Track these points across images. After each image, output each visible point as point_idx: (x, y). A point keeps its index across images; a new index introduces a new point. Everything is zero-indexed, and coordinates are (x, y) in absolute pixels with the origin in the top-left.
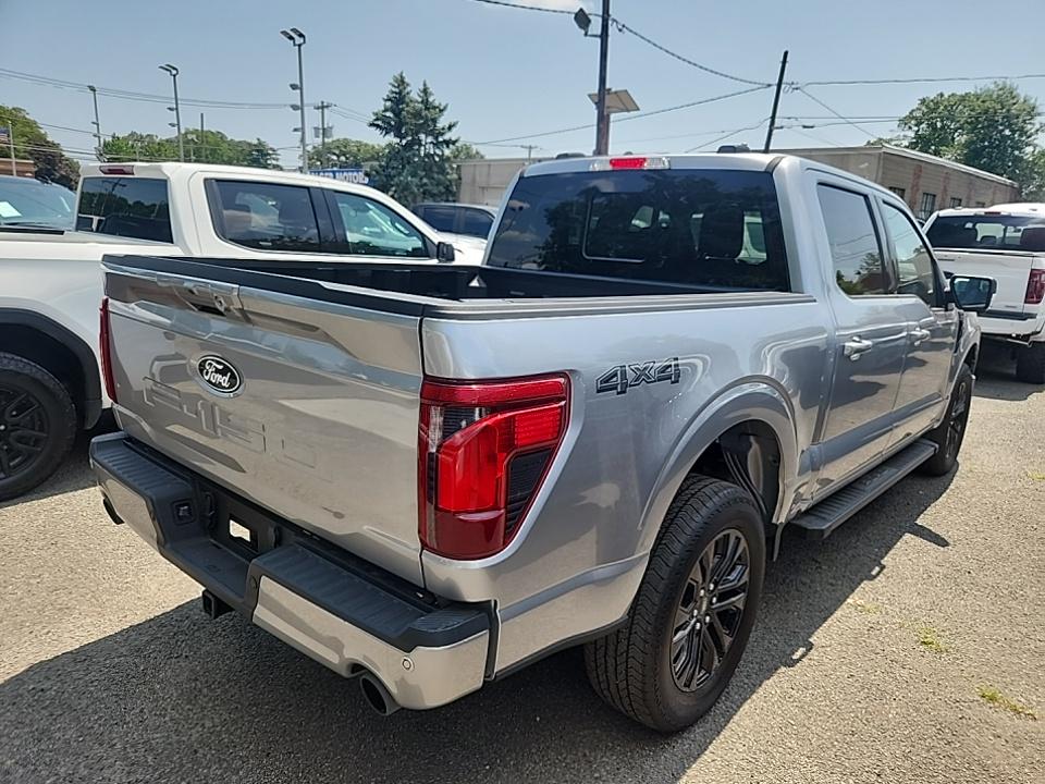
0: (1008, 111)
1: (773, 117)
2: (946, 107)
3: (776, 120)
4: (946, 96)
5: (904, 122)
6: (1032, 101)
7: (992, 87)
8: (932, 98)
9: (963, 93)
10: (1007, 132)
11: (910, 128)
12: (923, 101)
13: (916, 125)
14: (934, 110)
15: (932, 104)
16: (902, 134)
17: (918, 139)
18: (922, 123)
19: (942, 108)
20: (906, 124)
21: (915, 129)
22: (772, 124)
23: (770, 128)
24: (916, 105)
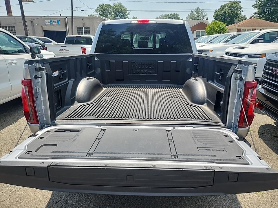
0: (121, 9)
2: (105, 7)
3: (73, 8)
4: (104, 4)
6: (125, 7)
7: (117, 3)
10: (122, 14)
11: (98, 12)
12: (99, 5)
13: (99, 11)
14: (102, 8)
15: (101, 6)
16: (96, 14)
17: (100, 15)
18: (100, 11)
19: (104, 7)
20: (96, 11)
21: (99, 12)
22: (72, 9)
23: (72, 10)
24: (98, 6)
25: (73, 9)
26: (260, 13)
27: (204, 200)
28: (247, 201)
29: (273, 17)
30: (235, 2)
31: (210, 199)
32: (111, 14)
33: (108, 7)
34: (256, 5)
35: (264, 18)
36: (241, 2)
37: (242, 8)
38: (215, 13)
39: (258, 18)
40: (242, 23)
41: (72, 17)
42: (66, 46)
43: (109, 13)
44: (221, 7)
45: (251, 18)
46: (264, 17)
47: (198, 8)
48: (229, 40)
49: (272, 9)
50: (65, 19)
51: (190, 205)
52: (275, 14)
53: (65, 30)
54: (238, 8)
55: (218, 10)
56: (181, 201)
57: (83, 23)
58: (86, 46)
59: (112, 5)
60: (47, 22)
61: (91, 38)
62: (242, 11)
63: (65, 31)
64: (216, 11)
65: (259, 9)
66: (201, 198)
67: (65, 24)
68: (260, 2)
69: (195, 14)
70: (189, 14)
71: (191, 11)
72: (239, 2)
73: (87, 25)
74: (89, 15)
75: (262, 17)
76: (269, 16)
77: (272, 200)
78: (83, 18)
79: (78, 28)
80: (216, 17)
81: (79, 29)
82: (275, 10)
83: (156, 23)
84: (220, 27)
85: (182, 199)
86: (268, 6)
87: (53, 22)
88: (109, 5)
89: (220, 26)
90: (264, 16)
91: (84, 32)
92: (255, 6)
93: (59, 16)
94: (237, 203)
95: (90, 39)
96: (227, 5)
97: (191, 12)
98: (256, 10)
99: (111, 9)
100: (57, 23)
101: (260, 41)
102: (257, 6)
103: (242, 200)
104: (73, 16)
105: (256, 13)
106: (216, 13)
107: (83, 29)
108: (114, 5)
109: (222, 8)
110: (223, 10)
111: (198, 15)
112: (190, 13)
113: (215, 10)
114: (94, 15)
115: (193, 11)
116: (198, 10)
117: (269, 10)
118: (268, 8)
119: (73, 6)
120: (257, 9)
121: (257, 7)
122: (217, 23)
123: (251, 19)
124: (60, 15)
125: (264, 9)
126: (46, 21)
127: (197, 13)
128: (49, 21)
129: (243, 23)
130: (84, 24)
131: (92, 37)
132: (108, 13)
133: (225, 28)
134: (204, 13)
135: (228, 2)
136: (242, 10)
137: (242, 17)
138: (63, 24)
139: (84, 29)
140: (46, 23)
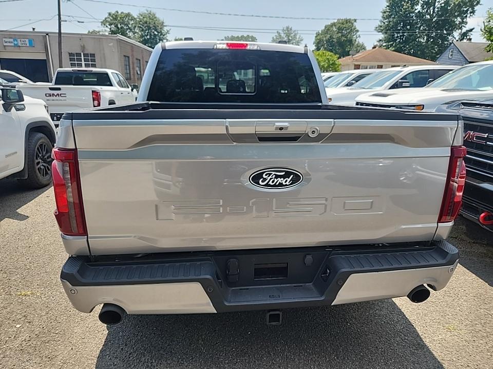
0: (155, 23)
1: (59, 15)
2: (121, 18)
3: (61, 16)
4: (120, 13)
5: (104, 23)
6: (162, 20)
7: (146, 12)
8: (113, 13)
9: (127, 13)
11: (107, 26)
12: (110, 14)
13: (109, 25)
14: (116, 19)
15: (114, 16)
16: (104, 29)
17: (113, 32)
18: (112, 25)
19: (119, 19)
20: (105, 24)
21: (109, 27)
22: (60, 18)
23: (59, 21)
24: (107, 15)
25: (62, 19)
26: (387, 40)
27: (374, 351)
28: (440, 345)
29: (407, 46)
30: (348, 21)
31: (382, 348)
32: (133, 30)
33: (127, 19)
34: (381, 26)
35: (393, 49)
36: (357, 21)
37: (358, 31)
38: (316, 37)
39: (385, 47)
40: (361, 56)
41: (60, 33)
42: (59, 89)
43: (129, 28)
44: (326, 27)
45: (374, 47)
46: (394, 47)
47: (287, 28)
48: (353, 82)
49: (405, 34)
50: (44, 37)
51: (354, 362)
52: (410, 42)
53: (45, 58)
54: (353, 30)
55: (320, 32)
56: (337, 358)
57: (82, 45)
58: (100, 89)
59: (135, 14)
60: (6, 42)
61: (107, 74)
62: (358, 36)
63: (46, 60)
64: (318, 34)
65: (386, 33)
66: (368, 349)
67: (44, 46)
68: (386, 23)
69: (283, 38)
70: (273, 38)
71: (278, 32)
72: (353, 20)
73: (90, 50)
74: (89, 31)
75: (391, 47)
76: (402, 46)
77: (476, 339)
78: (80, 37)
79: (71, 54)
80: (319, 45)
81: (74, 58)
82: (410, 36)
83: (259, 49)
84: (329, 61)
85: (338, 353)
86: (400, 30)
87: (20, 43)
88: (128, 15)
89: (328, 59)
90: (394, 45)
91: (83, 63)
92: (379, 29)
93: (32, 30)
94: (425, 350)
95: (105, 75)
96: (335, 25)
97: (277, 34)
98: (381, 36)
99: (132, 22)
100: (28, 45)
101: (404, 84)
102: (382, 28)
103: (431, 344)
104: (62, 32)
105: (380, 40)
106: (318, 37)
107: (81, 56)
108: (140, 14)
109: (328, 29)
110: (329, 32)
111: (289, 39)
112: (276, 36)
113: (316, 32)
114: (99, 32)
115: (281, 32)
116: (288, 31)
117: (401, 36)
118: (399, 33)
119: (61, 14)
120: (383, 34)
121: (382, 30)
122: (323, 53)
123: (374, 49)
124: (34, 29)
125: (393, 33)
126: (4, 39)
127: (287, 35)
128: (12, 40)
129: (363, 56)
130: (83, 48)
131: (109, 71)
132: (127, 29)
133: (337, 63)
134: (298, 37)
135: (336, 21)
136: (358, 34)
137: (359, 46)
138: (39, 46)
139: (84, 56)
140: (5, 44)
